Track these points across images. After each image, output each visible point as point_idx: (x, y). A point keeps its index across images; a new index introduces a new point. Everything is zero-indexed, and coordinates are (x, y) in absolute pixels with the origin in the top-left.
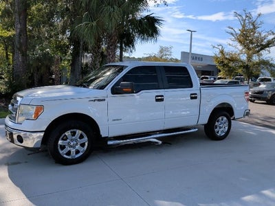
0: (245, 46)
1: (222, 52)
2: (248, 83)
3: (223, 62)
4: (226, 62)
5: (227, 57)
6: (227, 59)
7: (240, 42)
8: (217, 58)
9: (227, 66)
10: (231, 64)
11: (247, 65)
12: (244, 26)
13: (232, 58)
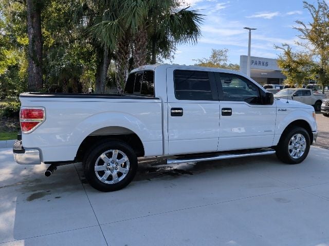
0: (319, 45)
1: (288, 53)
2: (323, 93)
3: (289, 66)
4: (294, 65)
5: (295, 59)
6: (294, 62)
7: (312, 39)
8: (282, 61)
9: (295, 70)
10: (300, 69)
11: (322, 70)
12: (316, 19)
13: (301, 60)
